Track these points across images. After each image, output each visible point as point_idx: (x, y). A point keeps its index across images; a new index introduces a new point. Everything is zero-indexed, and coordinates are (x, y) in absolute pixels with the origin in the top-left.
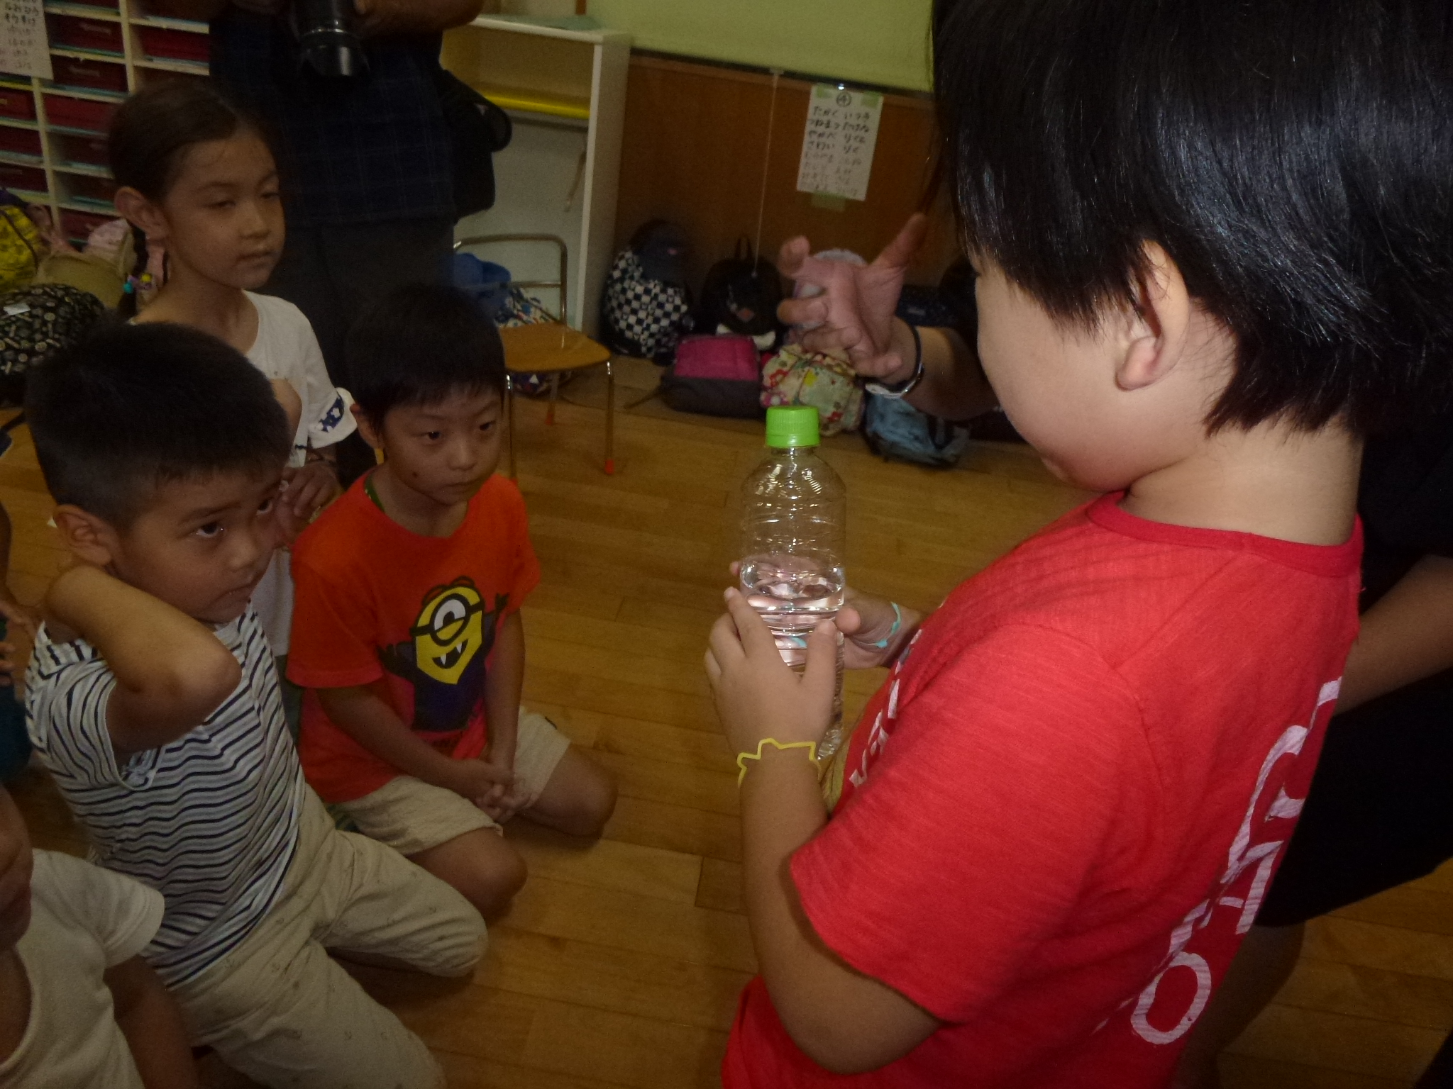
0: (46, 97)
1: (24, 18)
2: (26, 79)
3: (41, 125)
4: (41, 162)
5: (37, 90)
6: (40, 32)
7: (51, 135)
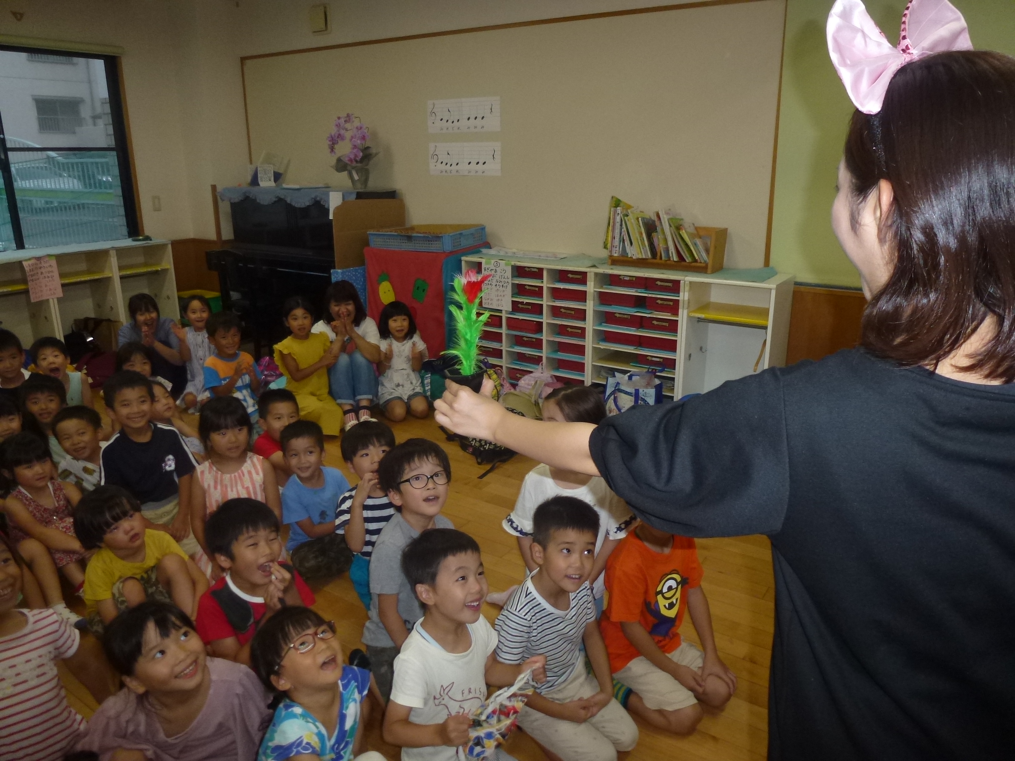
0: (508, 319)
1: (503, 286)
2: (500, 311)
3: (504, 330)
4: (502, 346)
5: (504, 316)
6: (509, 290)
7: (507, 335)
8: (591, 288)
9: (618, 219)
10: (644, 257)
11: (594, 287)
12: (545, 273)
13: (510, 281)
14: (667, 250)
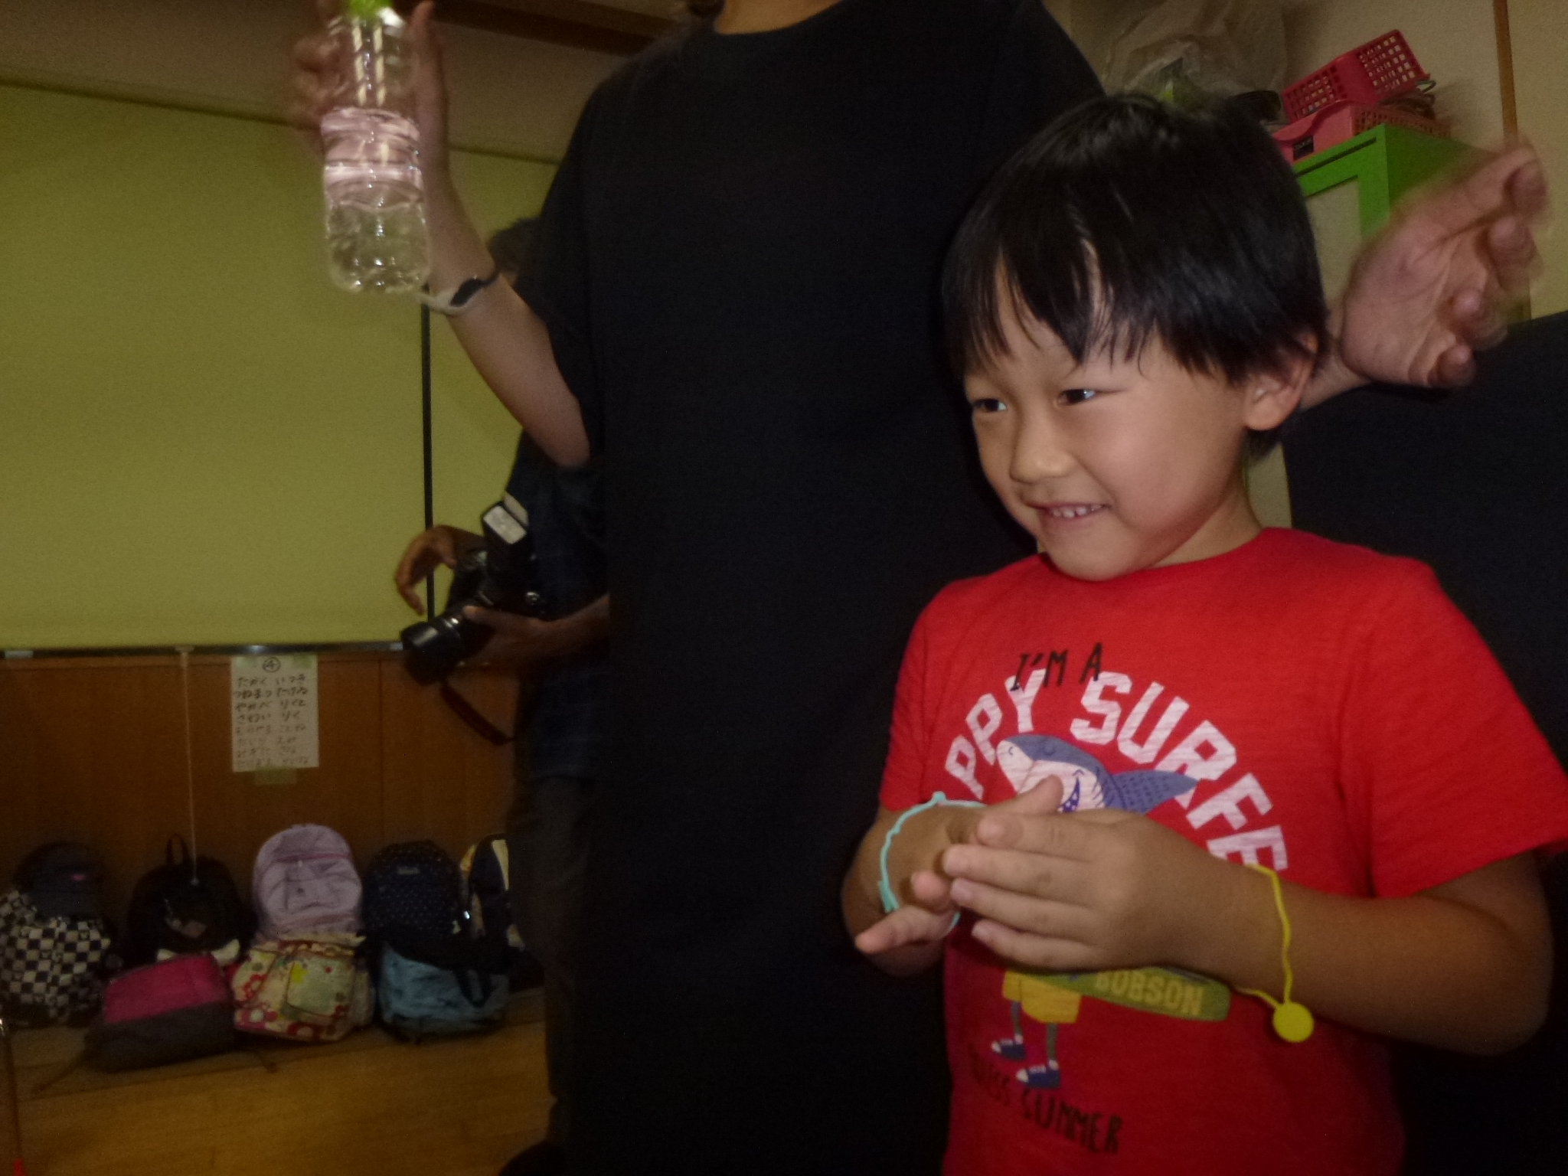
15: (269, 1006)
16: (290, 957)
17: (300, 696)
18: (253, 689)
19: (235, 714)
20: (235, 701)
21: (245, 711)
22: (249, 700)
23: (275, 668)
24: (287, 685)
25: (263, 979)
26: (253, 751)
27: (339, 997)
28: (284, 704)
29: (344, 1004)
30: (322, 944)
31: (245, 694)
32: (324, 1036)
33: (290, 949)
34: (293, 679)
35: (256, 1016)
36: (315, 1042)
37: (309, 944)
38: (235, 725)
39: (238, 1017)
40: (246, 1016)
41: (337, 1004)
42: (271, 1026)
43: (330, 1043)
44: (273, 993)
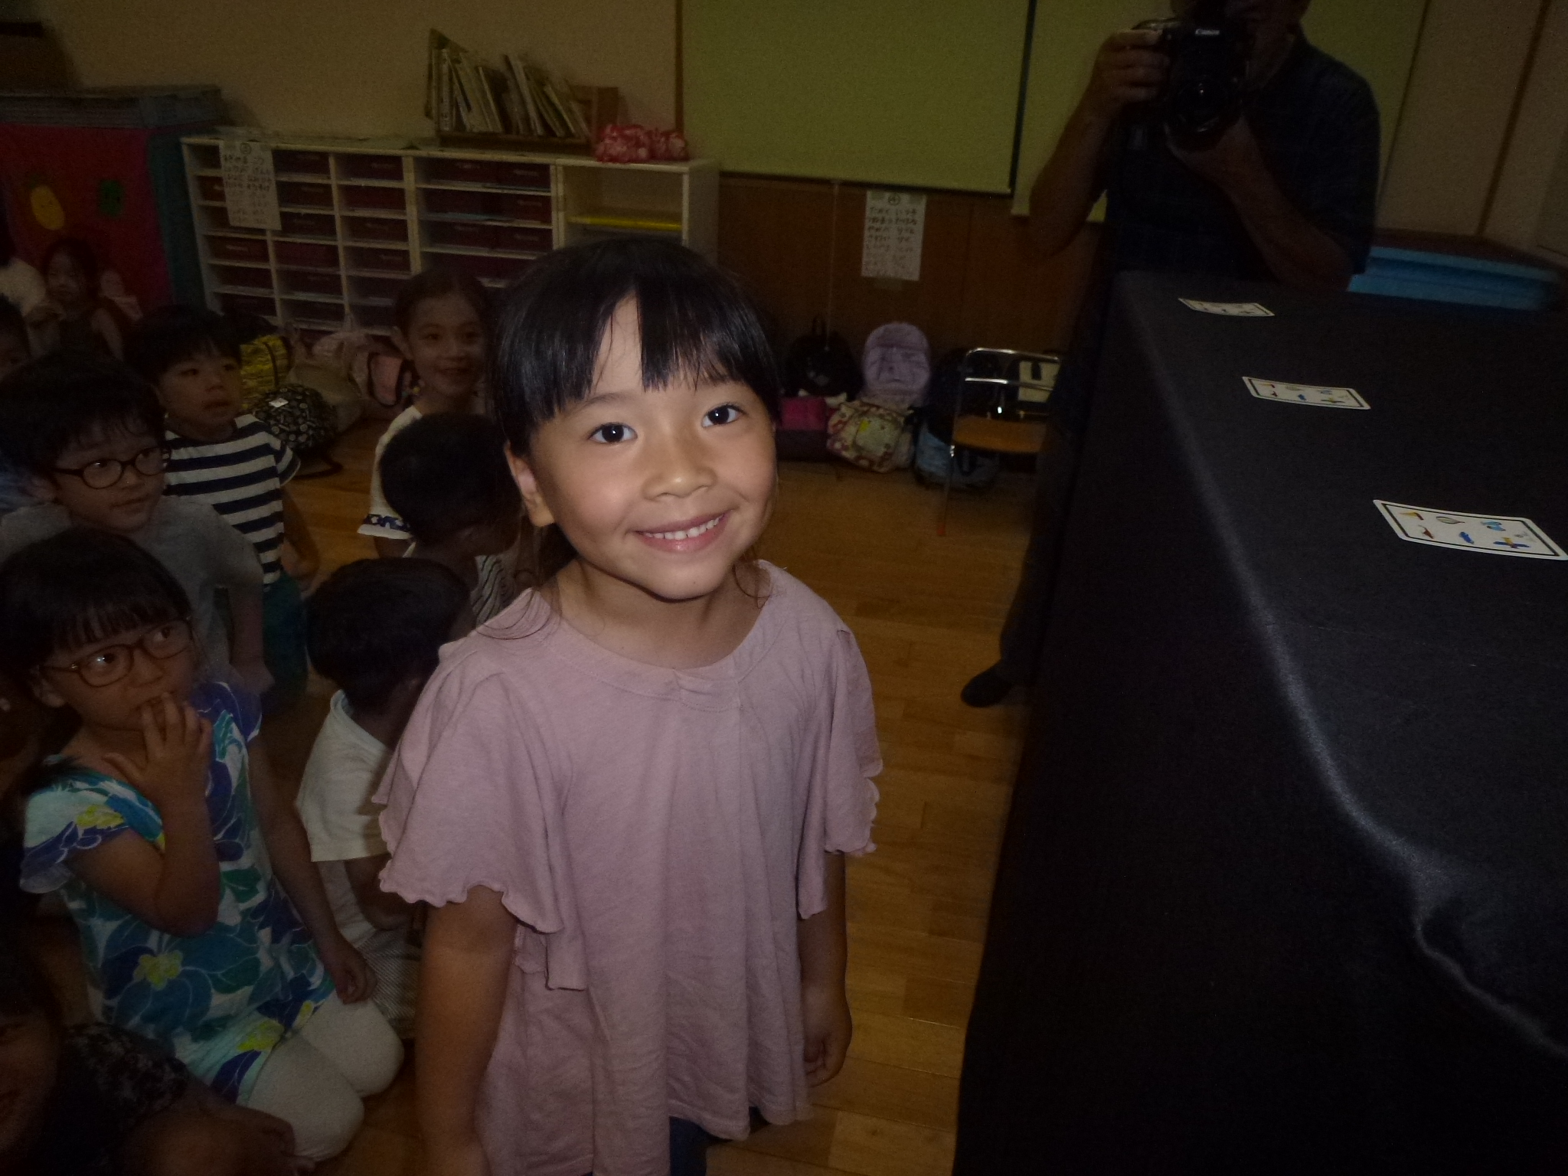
1: (261, 187)
3: (272, 265)
4: (272, 293)
6: (272, 196)
7: (279, 272)
8: (410, 182)
9: (445, 68)
10: (491, 129)
11: (416, 181)
12: (332, 161)
13: (272, 177)
14: (527, 119)
15: (846, 441)
16: (864, 413)
17: (911, 225)
18: (880, 216)
19: (867, 233)
20: (868, 224)
21: (873, 232)
22: (877, 225)
23: (896, 202)
24: (904, 216)
25: (845, 423)
26: (876, 264)
27: (887, 446)
28: (900, 230)
29: (890, 451)
30: (886, 410)
31: (875, 220)
32: (875, 468)
33: (865, 409)
34: (907, 212)
35: (838, 445)
36: (869, 470)
37: (878, 407)
38: (866, 243)
39: (829, 443)
40: (833, 445)
41: (885, 450)
42: (846, 454)
43: (879, 473)
44: (849, 433)
